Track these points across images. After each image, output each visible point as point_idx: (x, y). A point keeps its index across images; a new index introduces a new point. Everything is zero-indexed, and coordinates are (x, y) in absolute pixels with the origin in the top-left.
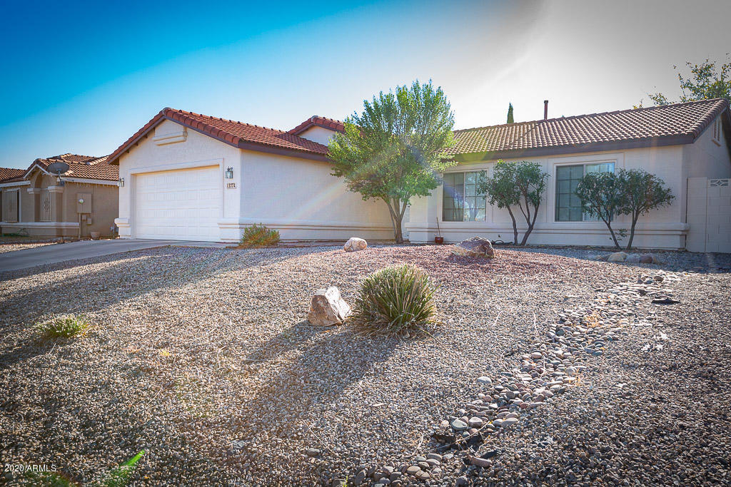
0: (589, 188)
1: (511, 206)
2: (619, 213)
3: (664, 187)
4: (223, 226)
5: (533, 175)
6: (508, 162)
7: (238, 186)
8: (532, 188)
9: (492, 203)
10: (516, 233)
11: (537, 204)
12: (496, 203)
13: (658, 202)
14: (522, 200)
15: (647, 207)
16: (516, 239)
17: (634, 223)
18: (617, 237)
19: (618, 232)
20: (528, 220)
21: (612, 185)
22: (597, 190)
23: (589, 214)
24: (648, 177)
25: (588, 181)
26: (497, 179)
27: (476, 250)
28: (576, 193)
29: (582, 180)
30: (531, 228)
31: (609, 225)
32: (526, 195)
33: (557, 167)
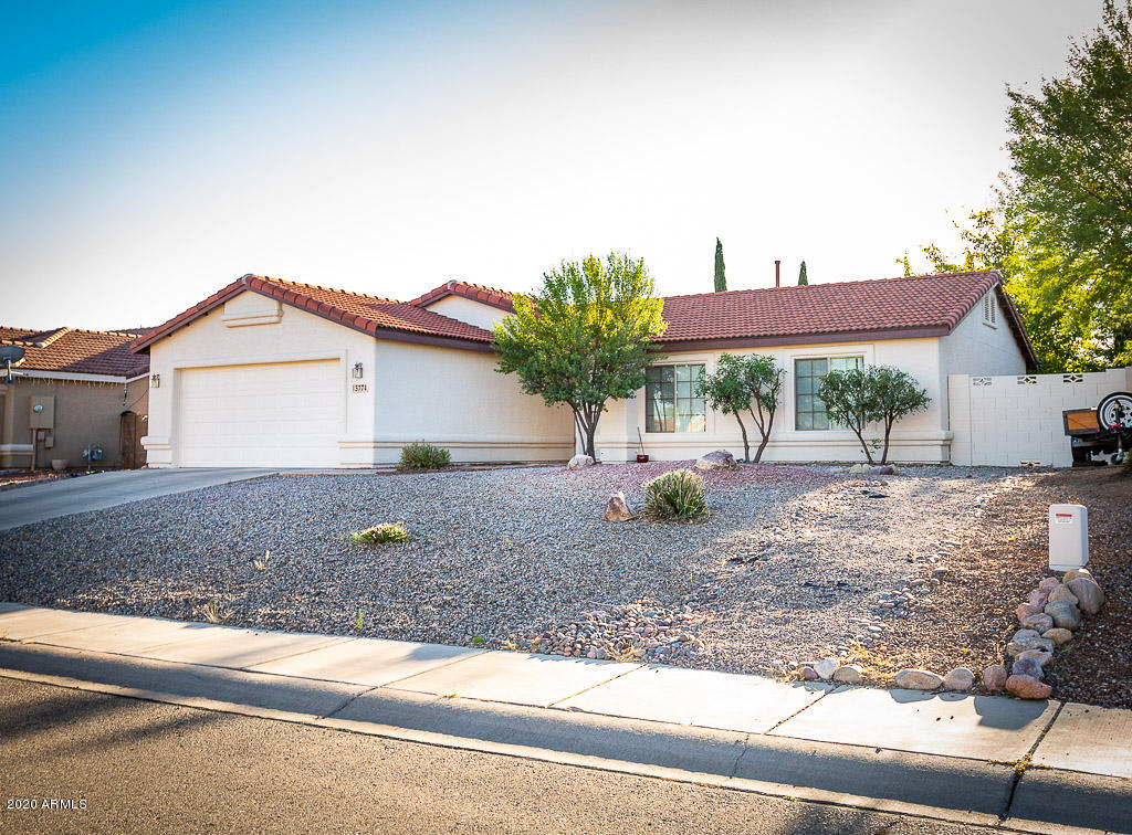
0: (834, 389)
1: (740, 412)
2: (870, 419)
3: (918, 389)
4: (345, 445)
5: (764, 371)
6: (734, 353)
7: (371, 388)
8: (765, 389)
9: (715, 407)
10: (747, 447)
11: (772, 409)
12: (720, 407)
13: (913, 405)
14: (754, 402)
15: (901, 412)
16: (747, 454)
17: (888, 432)
18: (869, 449)
19: (871, 443)
20: (762, 430)
21: (860, 385)
22: (843, 392)
23: (835, 422)
24: (901, 375)
25: (832, 382)
26: (722, 377)
27: (720, 463)
28: (819, 395)
29: (825, 380)
30: (766, 440)
31: (859, 434)
32: (758, 396)
33: (796, 360)
